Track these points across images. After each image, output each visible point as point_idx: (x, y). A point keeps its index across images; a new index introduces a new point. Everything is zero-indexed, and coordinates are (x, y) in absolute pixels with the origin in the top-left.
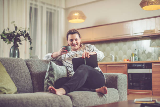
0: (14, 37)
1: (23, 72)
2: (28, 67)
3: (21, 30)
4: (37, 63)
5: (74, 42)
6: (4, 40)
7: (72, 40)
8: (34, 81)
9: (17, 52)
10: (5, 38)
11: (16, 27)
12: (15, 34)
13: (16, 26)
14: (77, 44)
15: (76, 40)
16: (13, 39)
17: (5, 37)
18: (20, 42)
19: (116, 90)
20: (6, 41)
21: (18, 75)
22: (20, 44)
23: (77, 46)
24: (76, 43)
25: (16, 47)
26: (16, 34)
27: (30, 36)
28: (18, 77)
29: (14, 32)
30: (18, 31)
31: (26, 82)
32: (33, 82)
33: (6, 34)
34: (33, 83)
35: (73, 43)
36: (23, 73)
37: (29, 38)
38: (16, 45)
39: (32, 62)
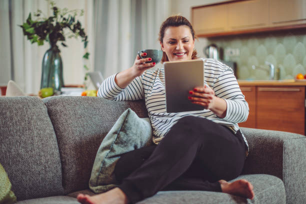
0: (51, 32)
1: (35, 135)
2: (52, 120)
3: (64, 16)
4: (77, 107)
5: (180, 46)
6: (30, 38)
7: (174, 42)
8: (65, 156)
9: (56, 62)
10: (31, 32)
11: (55, 9)
12: (52, 25)
13: (55, 6)
14: (187, 53)
15: (184, 41)
16: (48, 36)
17: (31, 30)
18: (64, 42)
19: (278, 179)
20: (32, 40)
21: (22, 145)
22: (64, 45)
23: (185, 56)
24: (185, 48)
25: (54, 52)
26: (54, 23)
27: (83, 30)
28: (22, 151)
29: (51, 19)
30: (59, 16)
31: (43, 161)
32: (63, 160)
33: (34, 25)
34: (63, 163)
35: (177, 48)
36: (36, 139)
37: (82, 33)
38: (54, 48)
39: (64, 106)
